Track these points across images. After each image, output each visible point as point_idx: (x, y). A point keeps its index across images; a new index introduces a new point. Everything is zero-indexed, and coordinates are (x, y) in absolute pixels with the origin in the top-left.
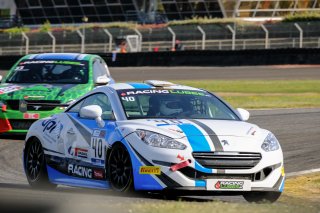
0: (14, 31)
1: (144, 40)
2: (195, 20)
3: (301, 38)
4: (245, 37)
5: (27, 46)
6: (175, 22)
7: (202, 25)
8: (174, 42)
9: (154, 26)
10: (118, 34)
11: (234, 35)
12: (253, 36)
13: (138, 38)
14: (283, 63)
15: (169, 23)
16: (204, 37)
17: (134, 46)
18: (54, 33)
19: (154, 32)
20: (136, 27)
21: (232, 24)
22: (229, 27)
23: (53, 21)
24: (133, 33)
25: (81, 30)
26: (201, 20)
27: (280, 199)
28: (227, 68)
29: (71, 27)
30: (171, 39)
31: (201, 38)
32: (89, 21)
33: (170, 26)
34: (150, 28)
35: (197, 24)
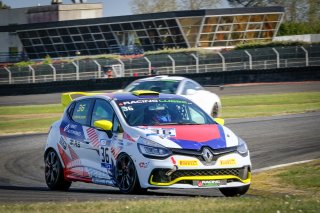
0: (22, 64)
1: (126, 67)
2: (165, 50)
3: (251, 62)
4: (207, 62)
5: (34, 76)
6: (150, 52)
7: (171, 54)
8: (150, 69)
9: (133, 56)
10: (105, 63)
11: (197, 61)
12: (212, 61)
13: (121, 67)
14: (238, 82)
15: (145, 53)
16: (174, 63)
17: (118, 72)
18: (54, 64)
19: (133, 61)
20: (119, 58)
21: (195, 52)
22: (193, 55)
23: (53, 56)
24: (117, 62)
25: (75, 61)
26: (170, 50)
27: (248, 192)
29: (68, 59)
30: (147, 66)
31: (171, 65)
32: (81, 55)
33: (146, 55)
34: (130, 58)
35: (167, 53)
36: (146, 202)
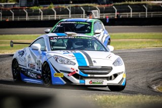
0: (35, 8)
1: (101, 12)
2: (127, 2)
4: (152, 11)
5: (42, 16)
6: (117, 3)
7: (130, 5)
8: (116, 14)
9: (106, 6)
10: (88, 9)
11: (147, 10)
12: (157, 11)
13: (98, 11)
15: (113, 4)
16: (131, 11)
17: (96, 16)
18: (55, 9)
19: (106, 9)
20: (97, 6)
21: (145, 4)
22: (144, 6)
23: (55, 3)
24: (95, 9)
25: (69, 8)
26: (130, 3)
28: (143, 26)
29: (64, 6)
30: (115, 12)
31: (130, 12)
32: (73, 3)
33: (114, 5)
34: (104, 6)
35: (128, 4)
36: (108, 96)
